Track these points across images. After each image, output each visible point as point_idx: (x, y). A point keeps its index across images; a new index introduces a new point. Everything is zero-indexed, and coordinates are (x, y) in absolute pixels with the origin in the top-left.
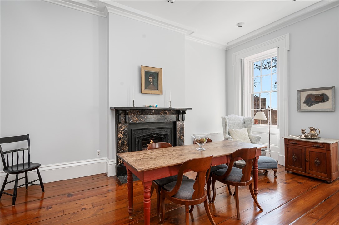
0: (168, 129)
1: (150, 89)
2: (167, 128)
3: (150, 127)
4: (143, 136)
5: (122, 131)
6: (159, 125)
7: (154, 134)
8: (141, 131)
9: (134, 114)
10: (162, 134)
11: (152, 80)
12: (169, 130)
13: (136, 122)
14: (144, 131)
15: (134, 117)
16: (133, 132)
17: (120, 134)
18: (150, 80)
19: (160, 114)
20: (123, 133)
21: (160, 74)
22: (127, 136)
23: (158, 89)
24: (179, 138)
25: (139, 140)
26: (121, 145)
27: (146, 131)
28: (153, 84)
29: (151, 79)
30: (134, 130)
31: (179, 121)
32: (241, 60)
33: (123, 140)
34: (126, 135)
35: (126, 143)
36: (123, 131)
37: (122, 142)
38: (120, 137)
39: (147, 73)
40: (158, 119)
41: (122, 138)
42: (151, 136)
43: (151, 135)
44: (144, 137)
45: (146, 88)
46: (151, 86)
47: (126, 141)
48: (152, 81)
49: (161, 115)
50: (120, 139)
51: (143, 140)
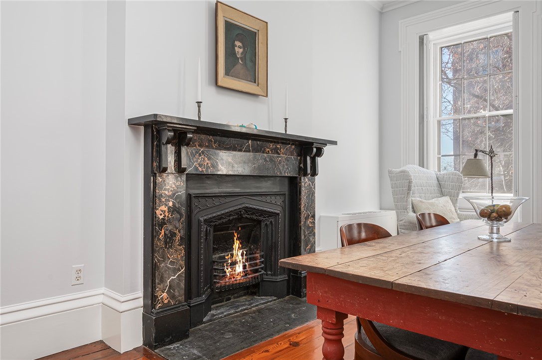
0: (278, 197)
1: (237, 76)
2: (276, 195)
3: (238, 190)
4: (220, 217)
5: (169, 196)
6: (258, 185)
7: (247, 210)
8: (216, 202)
9: (200, 146)
10: (265, 211)
11: (241, 50)
12: (279, 200)
13: (207, 170)
14: (223, 200)
15: (200, 155)
16: (195, 202)
17: (163, 208)
18: (236, 49)
19: (263, 153)
20: (171, 204)
21: (260, 38)
22: (181, 215)
23: (254, 80)
24: (305, 222)
25: (209, 228)
26: (166, 243)
27: (228, 200)
28: (245, 64)
29: (240, 47)
30: (198, 197)
31: (305, 174)
32: (421, 39)
33: (170, 227)
34: (179, 212)
35: (178, 237)
36: (171, 197)
37: (167, 232)
38: (161, 217)
39: (230, 27)
40: (259, 168)
41: (169, 221)
42: (236, 217)
43: (237, 214)
44: (220, 219)
45: (227, 73)
46: (239, 67)
47: (179, 231)
48: (242, 54)
49: (265, 155)
50: (163, 223)
51: (216, 228)
